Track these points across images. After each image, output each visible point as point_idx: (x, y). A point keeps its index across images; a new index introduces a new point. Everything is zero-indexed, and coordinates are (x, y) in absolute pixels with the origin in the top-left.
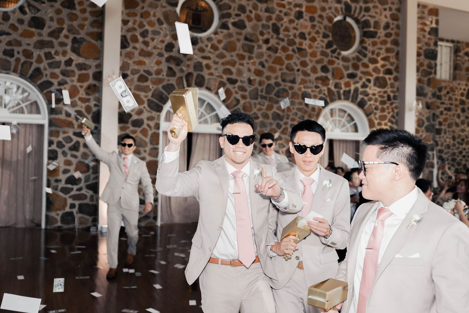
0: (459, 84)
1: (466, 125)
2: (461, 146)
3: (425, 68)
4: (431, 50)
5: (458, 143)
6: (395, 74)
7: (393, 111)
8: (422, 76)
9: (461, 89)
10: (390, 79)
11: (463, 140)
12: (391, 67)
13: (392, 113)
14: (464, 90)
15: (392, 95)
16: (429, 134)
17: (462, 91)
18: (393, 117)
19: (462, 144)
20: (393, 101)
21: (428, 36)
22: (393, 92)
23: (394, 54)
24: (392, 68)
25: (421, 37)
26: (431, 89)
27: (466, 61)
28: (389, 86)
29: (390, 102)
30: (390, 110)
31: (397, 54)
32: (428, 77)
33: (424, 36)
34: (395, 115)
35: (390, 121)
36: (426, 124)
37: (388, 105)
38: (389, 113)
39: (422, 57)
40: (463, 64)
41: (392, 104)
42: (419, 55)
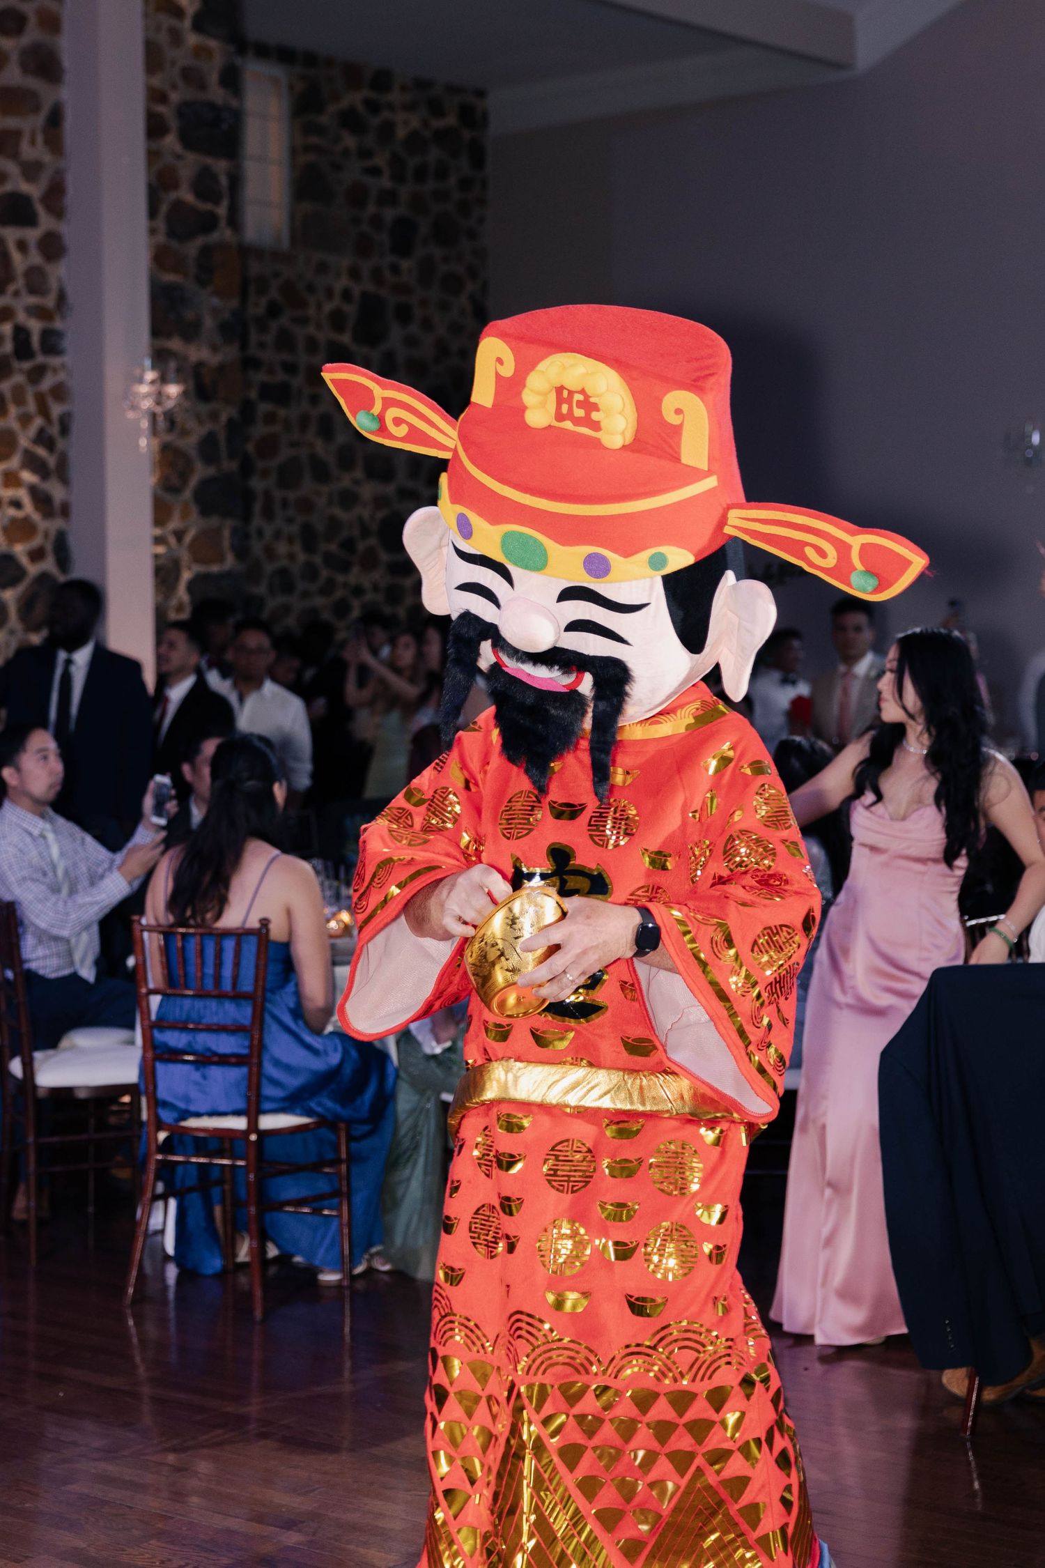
0: (322, 268)
1: (359, 474)
2: (340, 578)
3: (186, 195)
4: (212, 106)
5: (329, 559)
6: (46, 222)
7: (44, 411)
8: (171, 234)
9: (329, 293)
10: (22, 246)
11: (348, 545)
12: (25, 187)
13: (38, 422)
14: (347, 295)
15: (35, 327)
16: (214, 521)
17: (336, 302)
18: (43, 438)
19: (345, 567)
20: (40, 359)
21: (192, 39)
22: (40, 313)
23: (39, 120)
24: (33, 190)
25: (163, 38)
26: (216, 301)
27: (346, 152)
28: (20, 283)
29: (27, 365)
30: (31, 406)
31: (55, 119)
32: (199, 241)
33: (176, 37)
34: (54, 430)
35: (32, 462)
36: (200, 472)
37: (18, 378)
38: (25, 420)
39: (171, 141)
40: (337, 167)
41: (37, 374)
42: (155, 128)
